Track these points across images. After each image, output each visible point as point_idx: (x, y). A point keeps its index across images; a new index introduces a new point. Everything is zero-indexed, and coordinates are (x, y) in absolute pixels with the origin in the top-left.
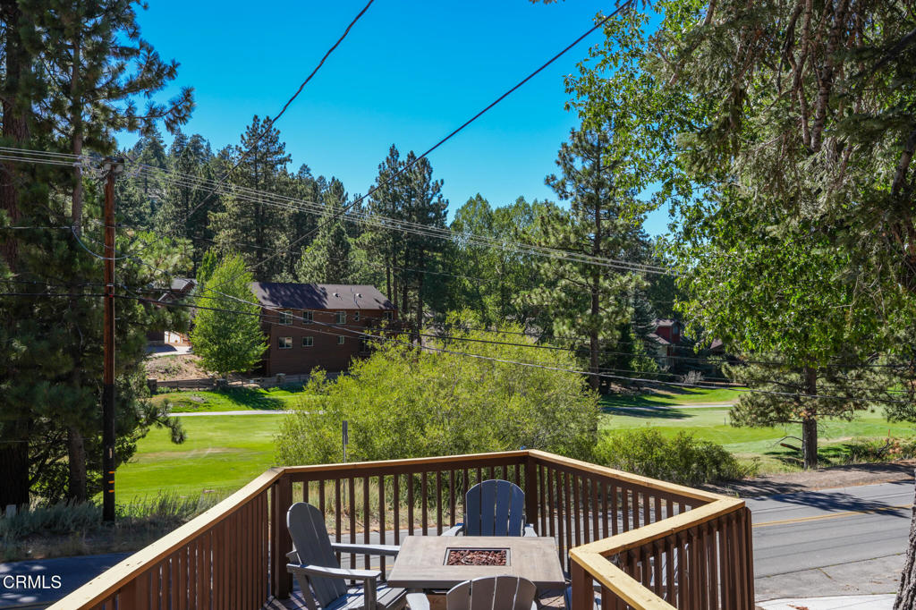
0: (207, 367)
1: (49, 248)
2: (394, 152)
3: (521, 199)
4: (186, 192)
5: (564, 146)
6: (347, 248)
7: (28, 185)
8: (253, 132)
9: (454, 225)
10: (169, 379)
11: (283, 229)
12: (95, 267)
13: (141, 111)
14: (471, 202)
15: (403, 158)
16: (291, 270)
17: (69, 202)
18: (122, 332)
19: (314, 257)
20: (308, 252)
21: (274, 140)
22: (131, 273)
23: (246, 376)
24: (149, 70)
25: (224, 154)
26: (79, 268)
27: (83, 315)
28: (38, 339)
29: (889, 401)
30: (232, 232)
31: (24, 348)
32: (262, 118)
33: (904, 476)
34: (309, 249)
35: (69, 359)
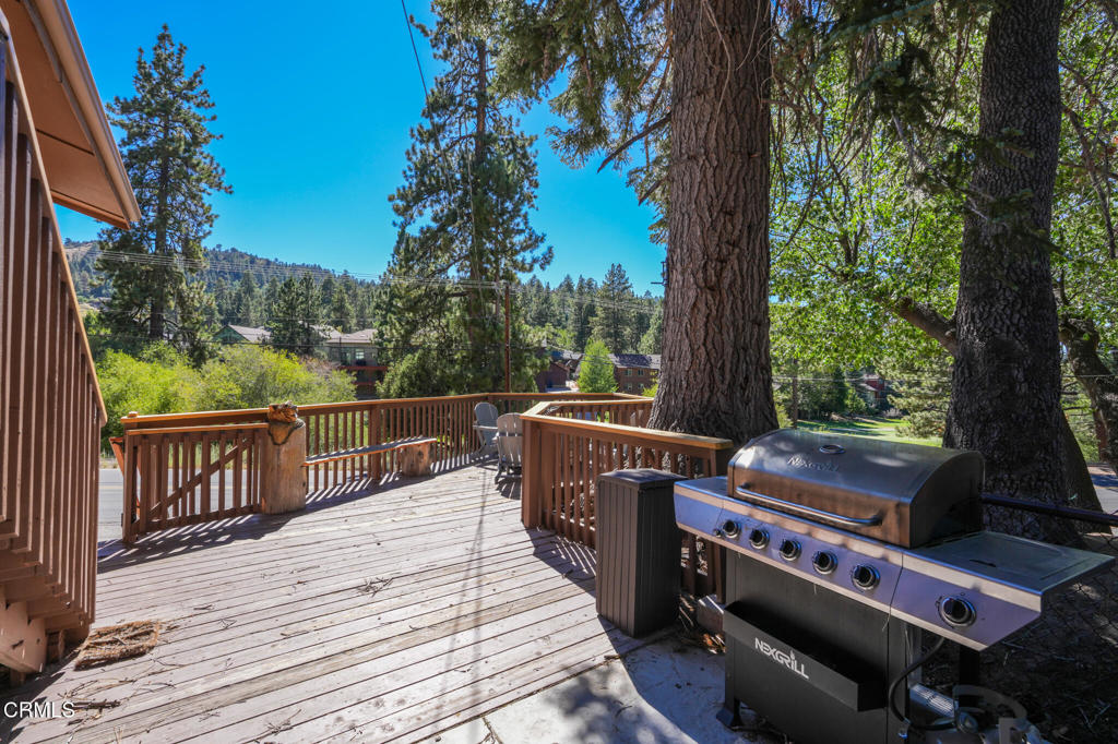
4: (580, 308)
8: (612, 273)
11: (628, 325)
13: (529, 260)
16: (634, 348)
17: (494, 306)
19: (648, 340)
20: (644, 338)
21: (623, 277)
24: (530, 239)
30: (600, 327)
32: (616, 265)
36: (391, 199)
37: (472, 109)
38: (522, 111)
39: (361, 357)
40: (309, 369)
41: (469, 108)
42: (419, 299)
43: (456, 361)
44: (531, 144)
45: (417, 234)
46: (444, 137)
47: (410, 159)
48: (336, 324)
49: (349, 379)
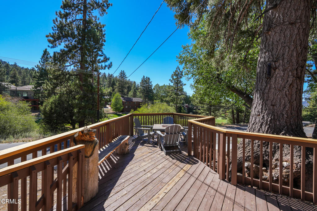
0: (114, 111)
1: (88, 88)
2: (144, 77)
3: (164, 85)
4: (110, 83)
5: (172, 74)
6: (136, 92)
7: (85, 77)
8: (121, 73)
9: (154, 88)
10: (107, 112)
11: (126, 89)
12: (96, 91)
13: (104, 66)
14: (156, 85)
15: (145, 77)
16: (127, 96)
17: (91, 80)
18: (100, 102)
19: (131, 93)
20: (130, 93)
21: (124, 74)
22: (102, 92)
23: (120, 112)
24: (105, 59)
25: (116, 77)
26: (93, 91)
27: (94, 99)
28: (86, 103)
29: (222, 116)
30: (117, 89)
31: (84, 104)
32: (123, 71)
33: (225, 127)
34: (130, 92)
35: (91, 106)
36: (47, 36)
37: (81, 10)
38: (101, 15)
39: (26, 96)
40: (7, 100)
41: (80, 10)
42: (60, 75)
43: (76, 98)
44: (103, 27)
45: (59, 52)
46: (70, 18)
47: (55, 23)
48: (12, 82)
49: (28, 104)
